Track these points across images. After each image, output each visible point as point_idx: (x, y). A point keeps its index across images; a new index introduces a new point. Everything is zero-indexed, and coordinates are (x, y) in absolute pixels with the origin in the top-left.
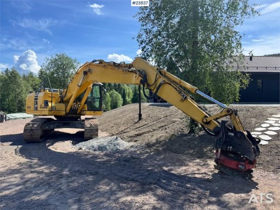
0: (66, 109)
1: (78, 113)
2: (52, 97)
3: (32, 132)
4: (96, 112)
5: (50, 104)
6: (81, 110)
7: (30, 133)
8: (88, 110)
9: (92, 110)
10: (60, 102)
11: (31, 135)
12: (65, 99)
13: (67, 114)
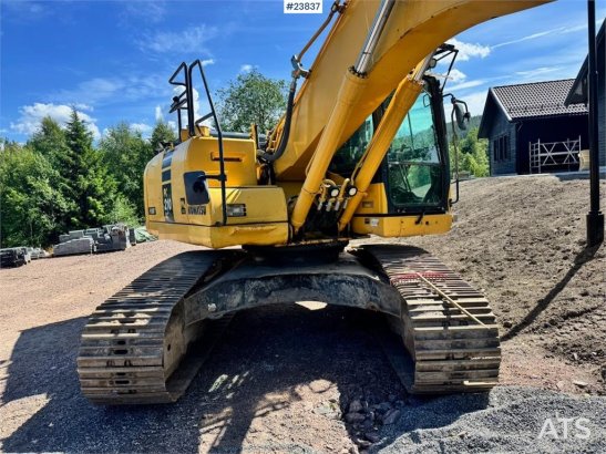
0: (290, 213)
1: (341, 227)
2: (221, 160)
3: (119, 360)
4: (426, 218)
5: (214, 194)
6: (356, 215)
7: (109, 365)
8: (393, 212)
9: (409, 213)
10: (262, 182)
11: (121, 380)
12: (282, 166)
13: (296, 236)
